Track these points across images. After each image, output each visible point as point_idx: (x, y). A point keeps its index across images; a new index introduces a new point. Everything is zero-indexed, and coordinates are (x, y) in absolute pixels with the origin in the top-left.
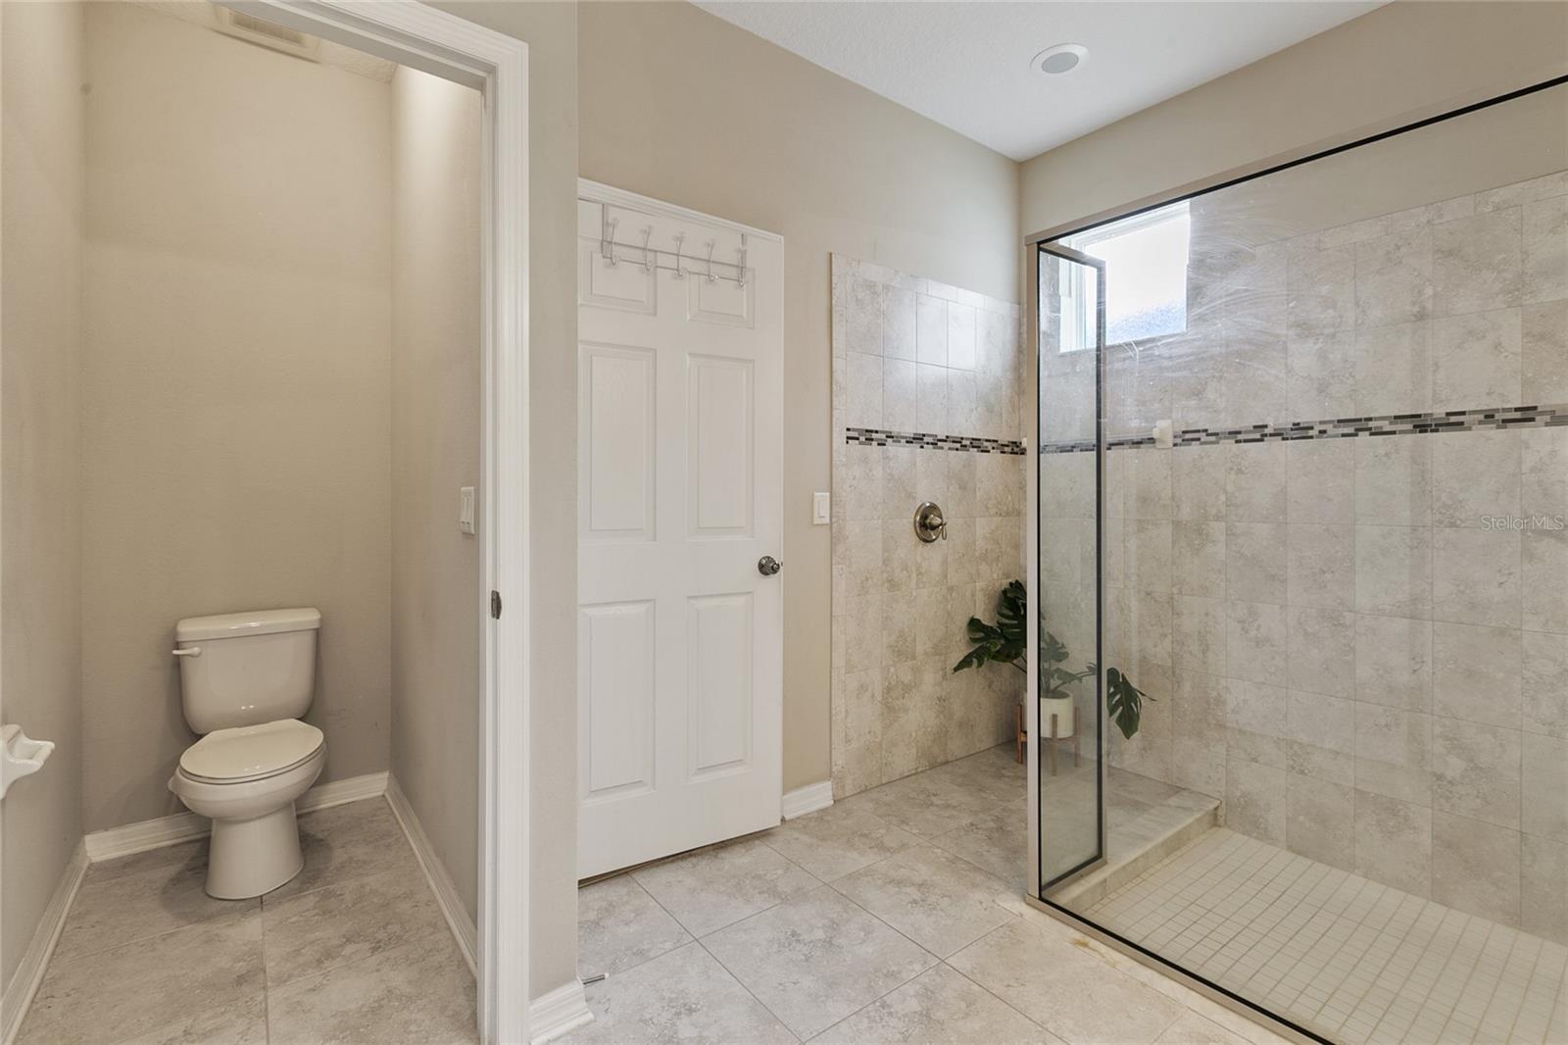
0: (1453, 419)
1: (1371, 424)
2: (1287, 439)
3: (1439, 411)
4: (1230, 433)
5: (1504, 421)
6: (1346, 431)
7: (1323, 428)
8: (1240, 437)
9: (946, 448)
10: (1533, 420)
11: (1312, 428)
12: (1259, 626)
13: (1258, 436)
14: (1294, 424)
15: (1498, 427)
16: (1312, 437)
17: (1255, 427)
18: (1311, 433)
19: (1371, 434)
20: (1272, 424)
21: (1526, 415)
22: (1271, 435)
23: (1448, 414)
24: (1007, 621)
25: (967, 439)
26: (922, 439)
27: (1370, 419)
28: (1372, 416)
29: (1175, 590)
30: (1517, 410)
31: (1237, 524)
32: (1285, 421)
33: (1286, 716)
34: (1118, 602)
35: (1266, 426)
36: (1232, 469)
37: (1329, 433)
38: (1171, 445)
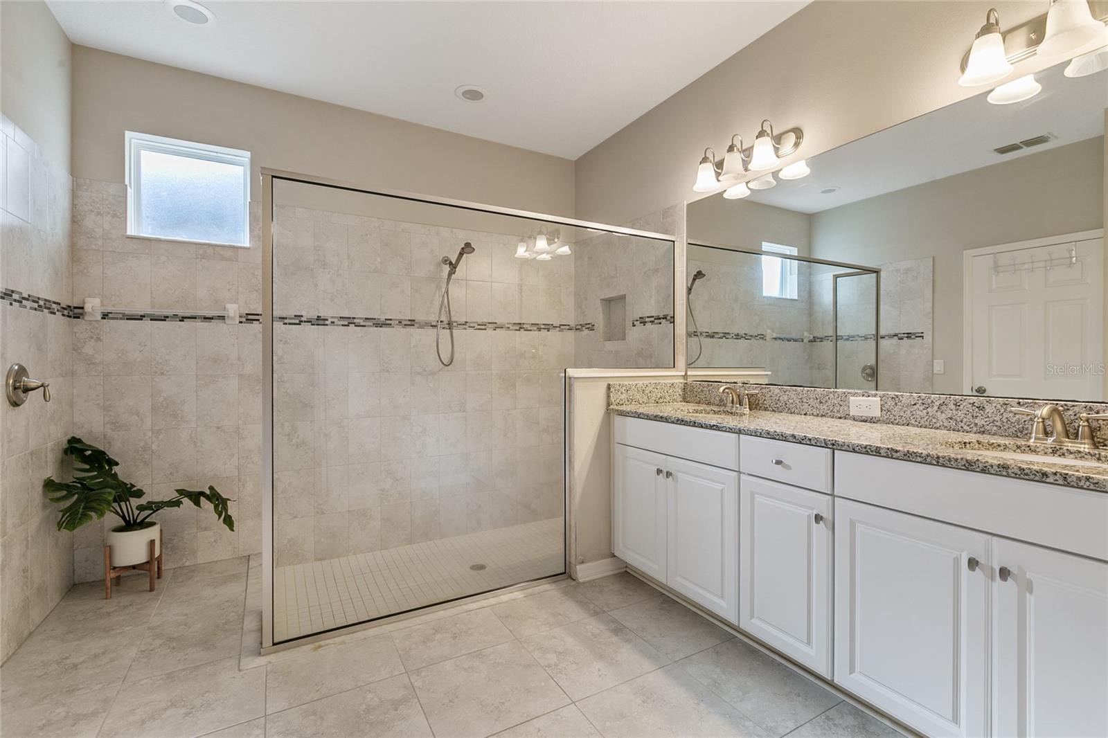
0: (388, 322)
1: (355, 321)
2: (314, 325)
3: (383, 318)
4: (280, 318)
5: (405, 325)
6: (344, 323)
7: (333, 320)
8: (286, 321)
9: (28, 307)
10: (414, 325)
11: (327, 320)
12: (298, 436)
13: (297, 322)
14: (318, 317)
15: (403, 328)
16: (327, 325)
17: (295, 316)
18: (327, 322)
19: (356, 326)
20: (306, 314)
21: (412, 323)
22: (305, 322)
23: (386, 319)
24: (86, 474)
25: (42, 299)
26: (11, 296)
27: (354, 318)
28: (356, 316)
29: (240, 422)
30: (409, 320)
31: (285, 375)
32: (313, 315)
33: (314, 485)
34: (191, 438)
35: (302, 316)
36: (281, 341)
37: (336, 323)
38: (238, 322)
